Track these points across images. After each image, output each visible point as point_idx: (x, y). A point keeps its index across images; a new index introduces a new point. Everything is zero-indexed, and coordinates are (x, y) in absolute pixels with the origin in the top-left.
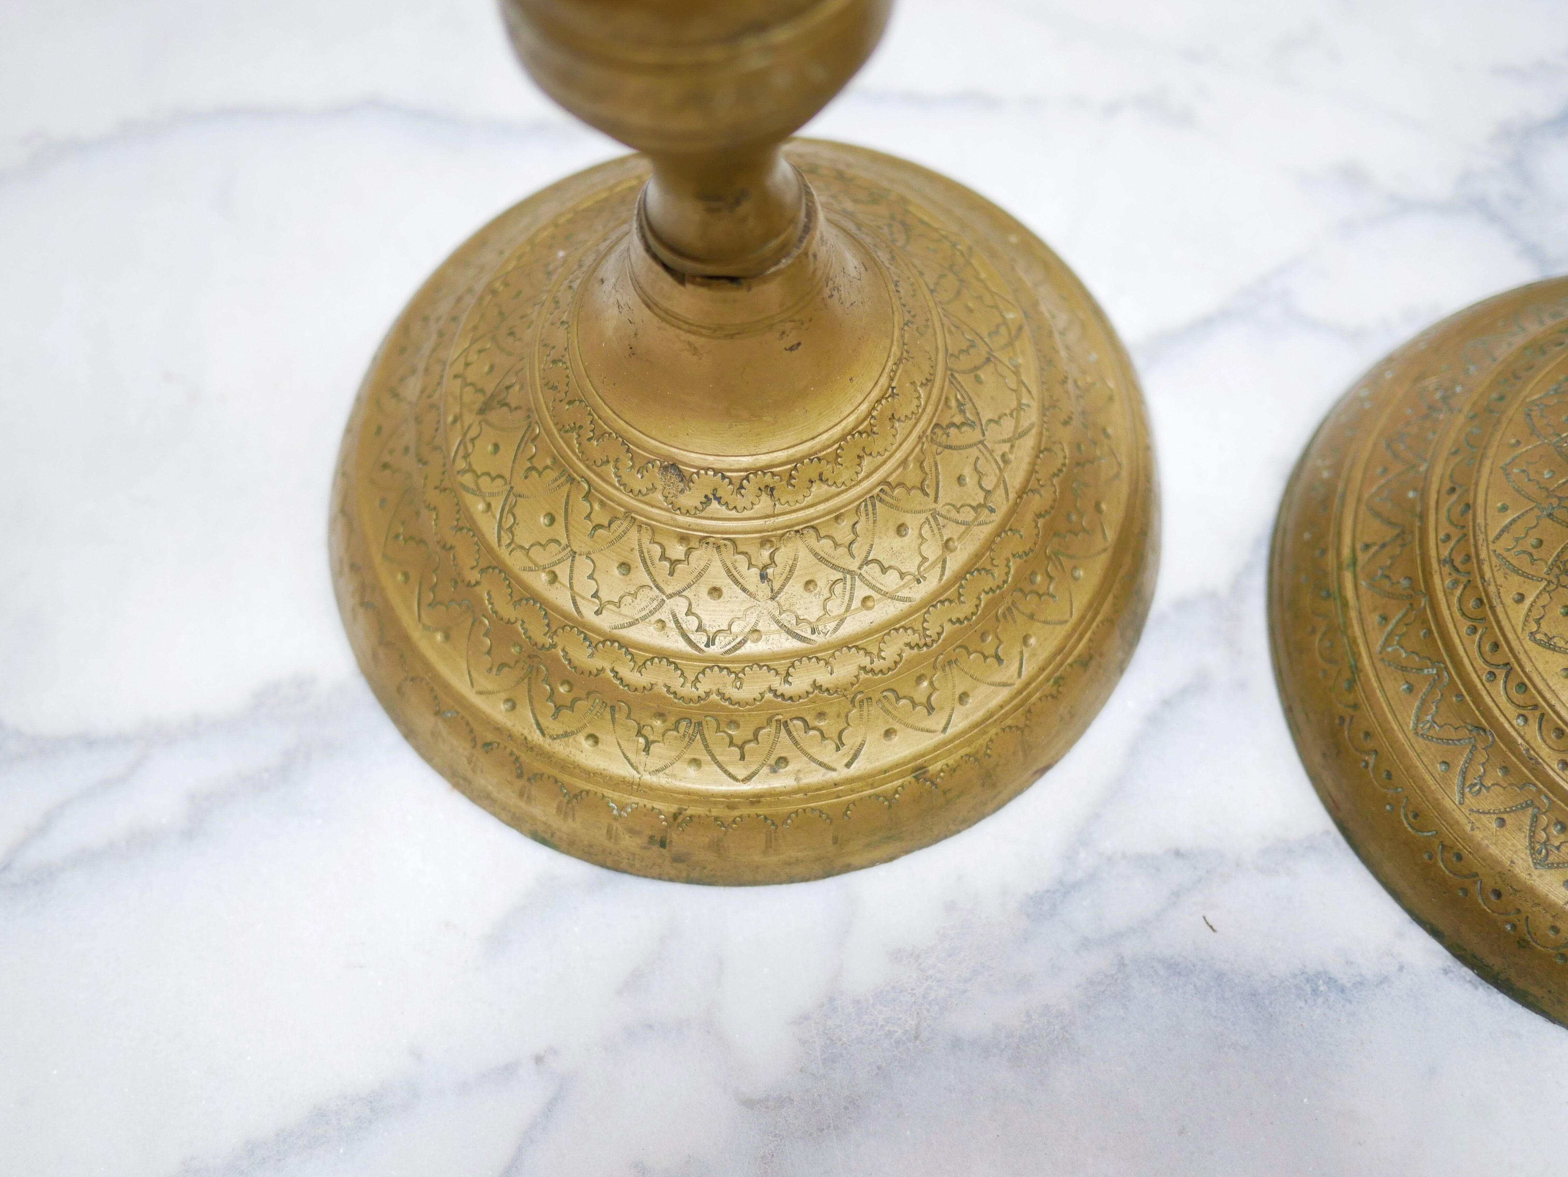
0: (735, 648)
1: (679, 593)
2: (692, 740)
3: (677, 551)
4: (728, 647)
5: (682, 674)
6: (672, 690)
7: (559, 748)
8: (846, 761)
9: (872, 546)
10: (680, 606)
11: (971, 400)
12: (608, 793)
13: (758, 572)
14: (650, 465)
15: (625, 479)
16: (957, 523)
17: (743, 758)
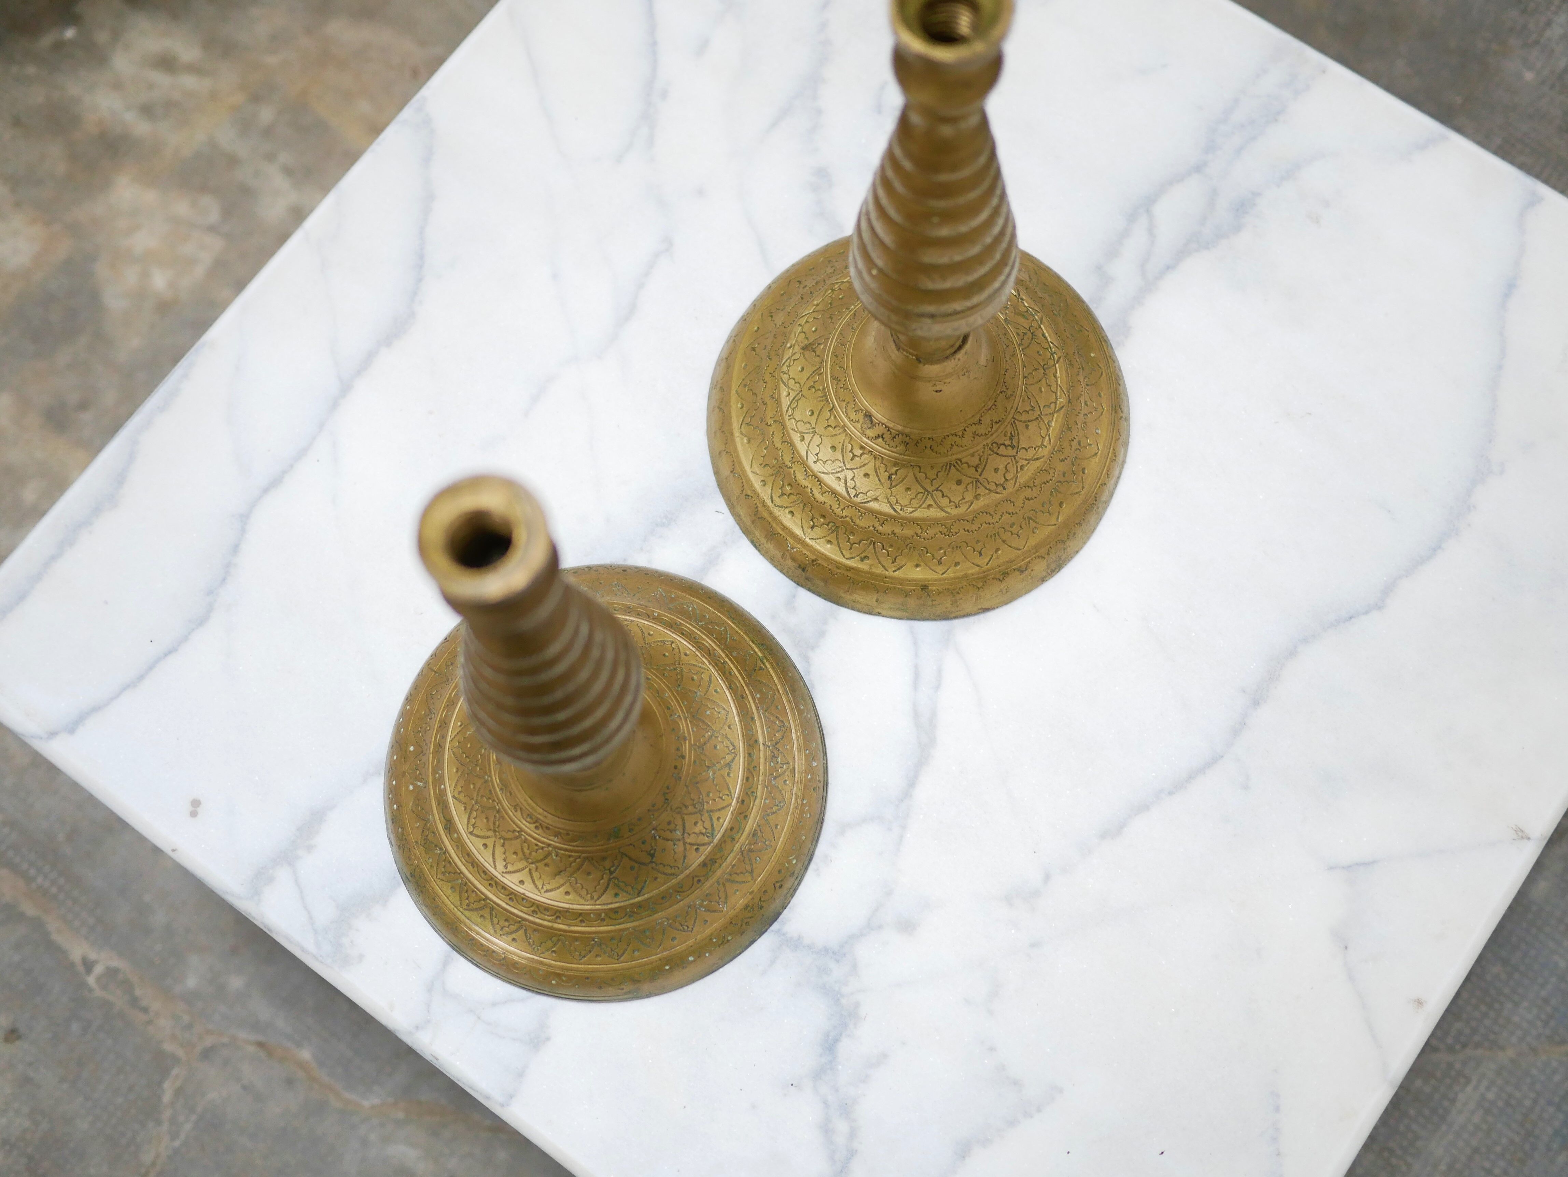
0: (865, 503)
1: (851, 469)
2: (832, 532)
3: (858, 452)
4: (863, 501)
5: (839, 504)
6: (832, 508)
7: (776, 511)
8: (894, 569)
9: (942, 484)
10: (849, 474)
11: (1018, 435)
12: (789, 539)
13: (888, 475)
14: (861, 411)
15: (848, 412)
16: (986, 488)
17: (851, 549)
